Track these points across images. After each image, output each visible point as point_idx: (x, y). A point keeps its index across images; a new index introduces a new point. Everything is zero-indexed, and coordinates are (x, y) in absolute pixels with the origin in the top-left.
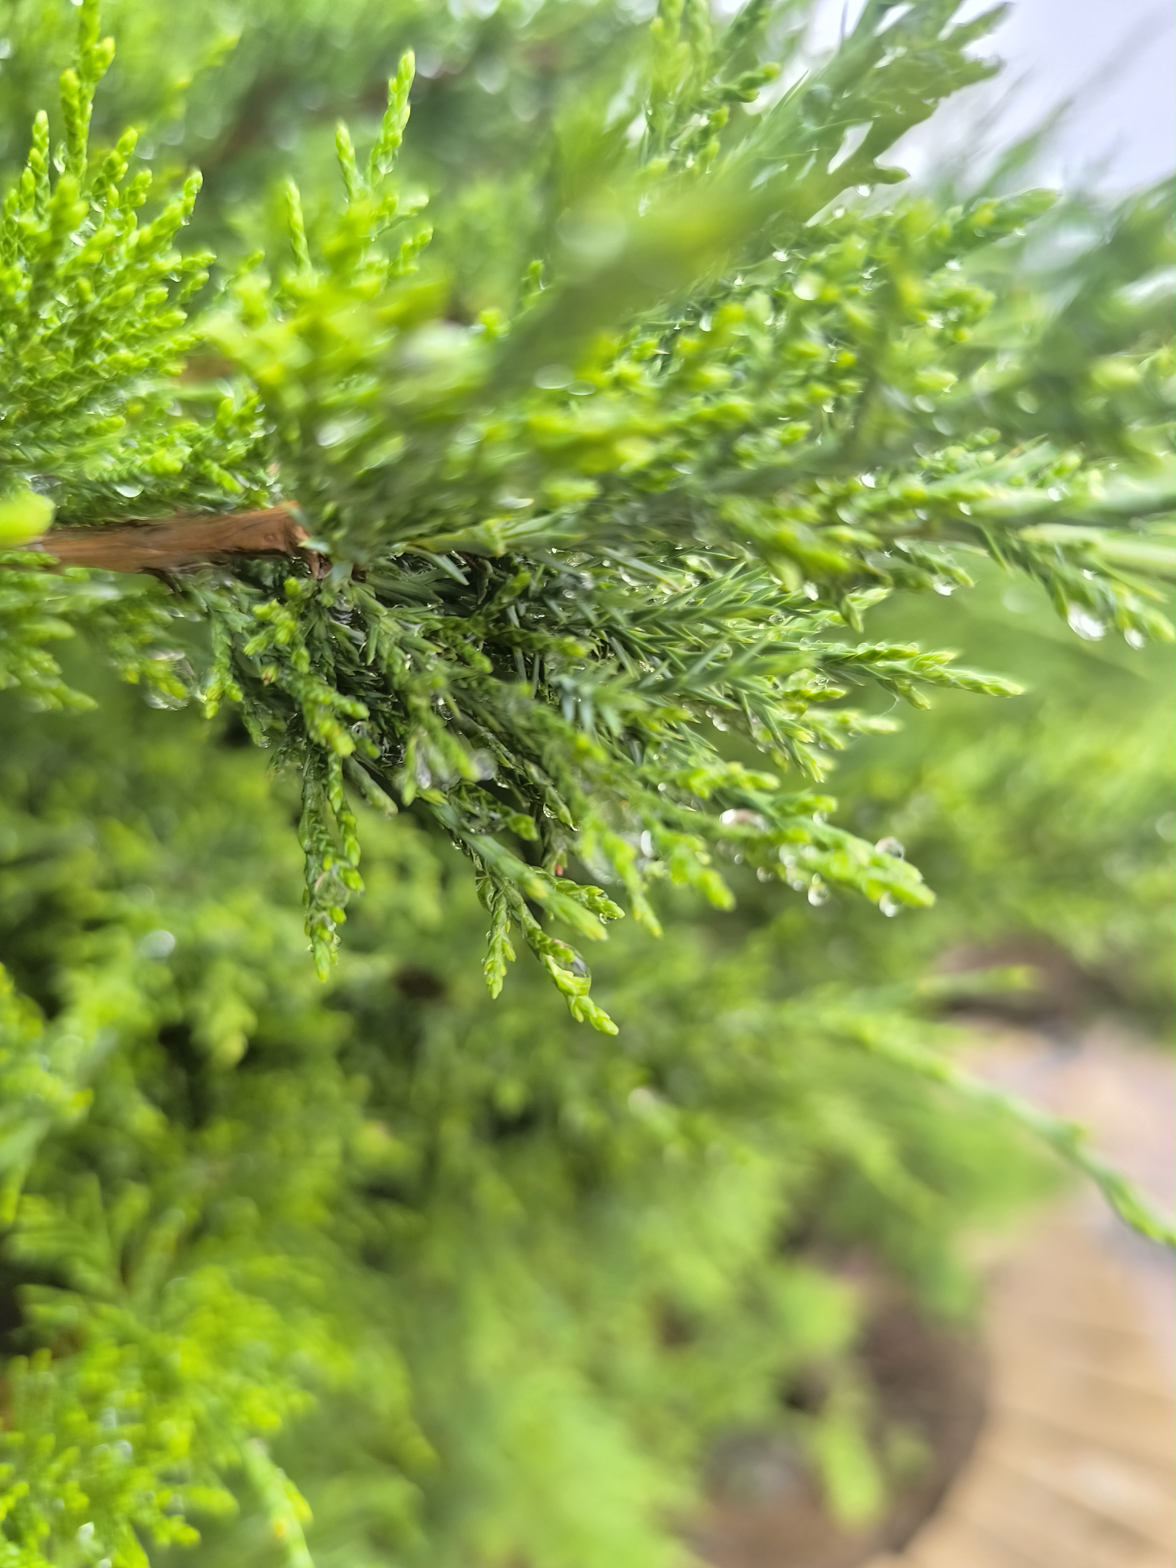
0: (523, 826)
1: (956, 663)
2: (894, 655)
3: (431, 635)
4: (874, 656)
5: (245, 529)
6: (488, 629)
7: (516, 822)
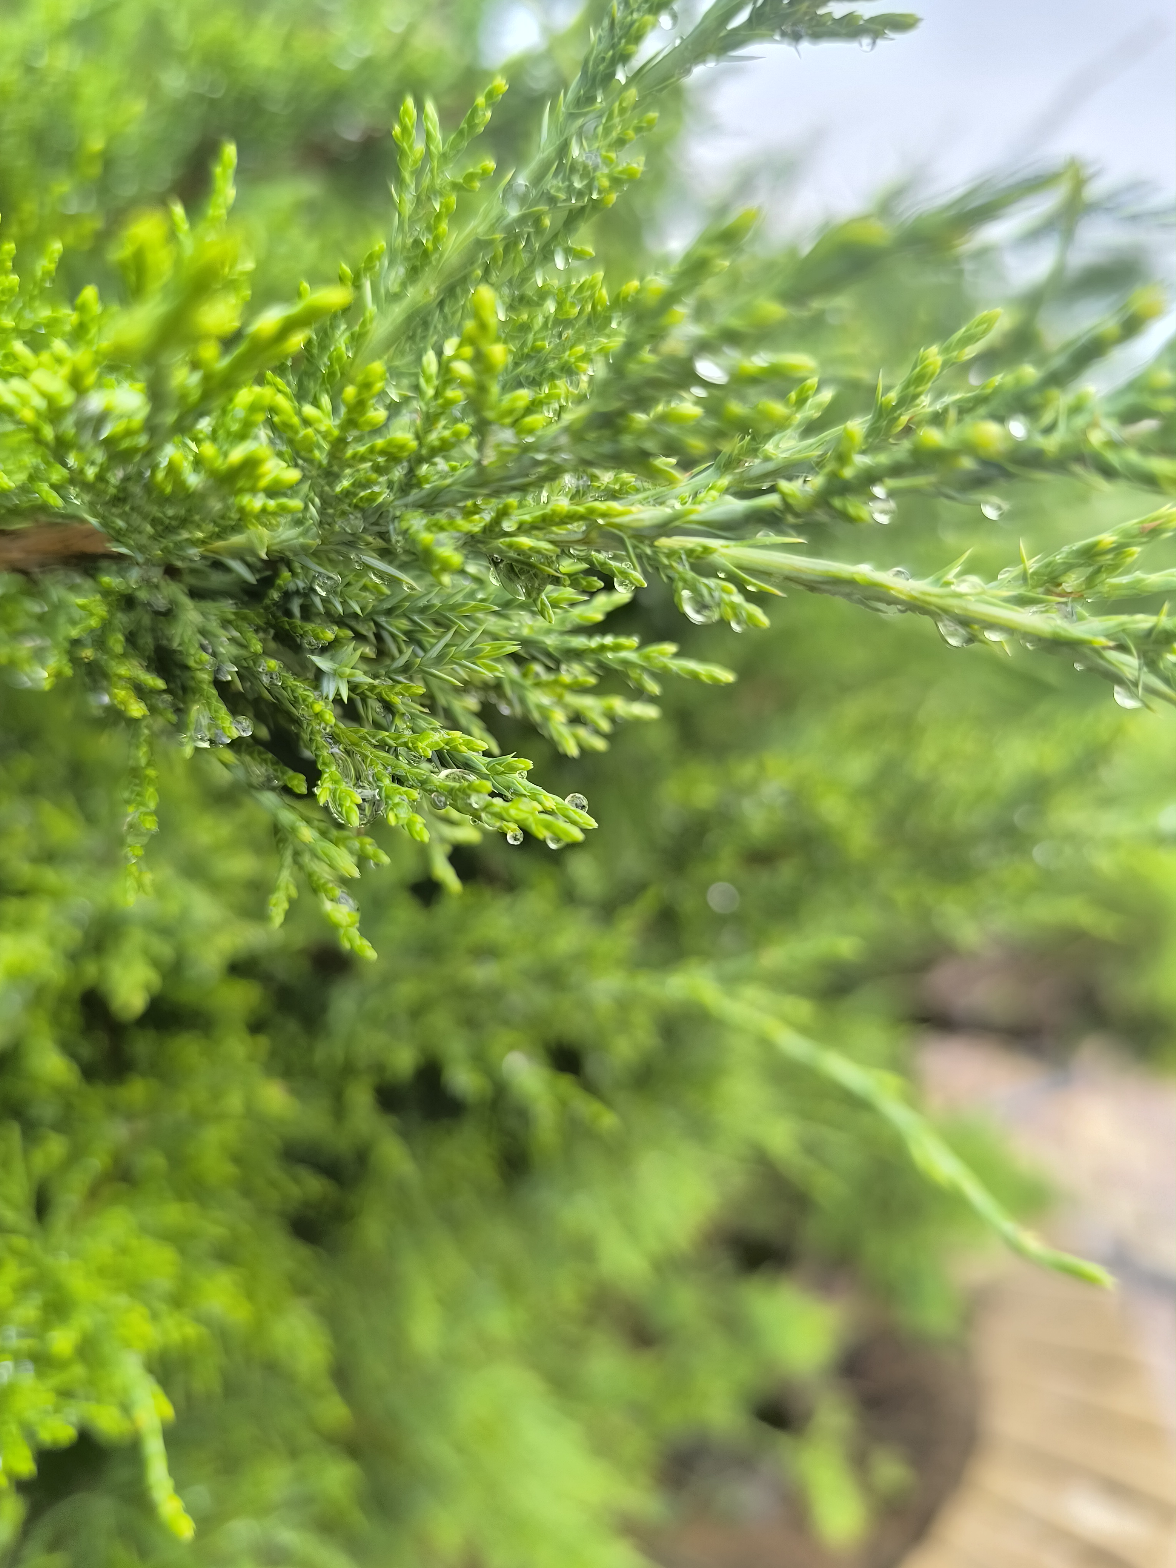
0: (295, 782)
1: (677, 655)
2: (617, 648)
3: (225, 623)
4: (603, 648)
5: (87, 537)
6: (268, 620)
7: (291, 779)
